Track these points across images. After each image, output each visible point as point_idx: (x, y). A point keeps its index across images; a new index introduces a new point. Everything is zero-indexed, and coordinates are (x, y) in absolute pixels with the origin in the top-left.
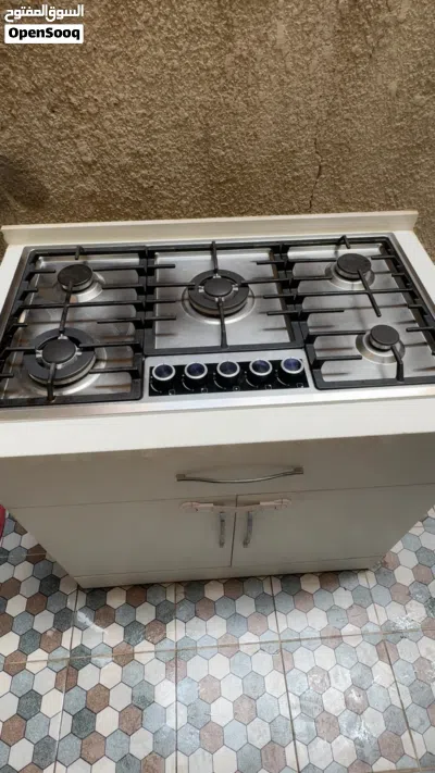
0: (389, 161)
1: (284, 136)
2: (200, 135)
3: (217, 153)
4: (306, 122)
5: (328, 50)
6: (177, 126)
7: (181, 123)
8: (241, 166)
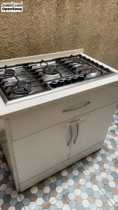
0: (71, 41)
1: (47, 36)
2: (26, 37)
3: (31, 41)
4: (52, 32)
5: (54, 15)
6: (21, 35)
7: (22, 34)
8: (37, 44)
